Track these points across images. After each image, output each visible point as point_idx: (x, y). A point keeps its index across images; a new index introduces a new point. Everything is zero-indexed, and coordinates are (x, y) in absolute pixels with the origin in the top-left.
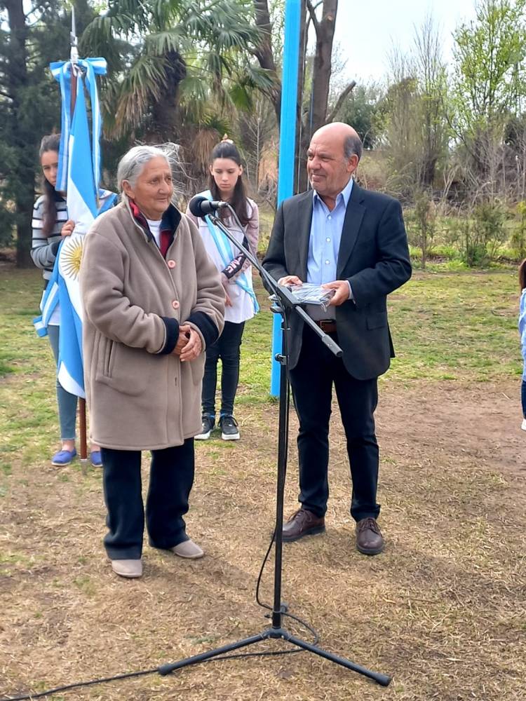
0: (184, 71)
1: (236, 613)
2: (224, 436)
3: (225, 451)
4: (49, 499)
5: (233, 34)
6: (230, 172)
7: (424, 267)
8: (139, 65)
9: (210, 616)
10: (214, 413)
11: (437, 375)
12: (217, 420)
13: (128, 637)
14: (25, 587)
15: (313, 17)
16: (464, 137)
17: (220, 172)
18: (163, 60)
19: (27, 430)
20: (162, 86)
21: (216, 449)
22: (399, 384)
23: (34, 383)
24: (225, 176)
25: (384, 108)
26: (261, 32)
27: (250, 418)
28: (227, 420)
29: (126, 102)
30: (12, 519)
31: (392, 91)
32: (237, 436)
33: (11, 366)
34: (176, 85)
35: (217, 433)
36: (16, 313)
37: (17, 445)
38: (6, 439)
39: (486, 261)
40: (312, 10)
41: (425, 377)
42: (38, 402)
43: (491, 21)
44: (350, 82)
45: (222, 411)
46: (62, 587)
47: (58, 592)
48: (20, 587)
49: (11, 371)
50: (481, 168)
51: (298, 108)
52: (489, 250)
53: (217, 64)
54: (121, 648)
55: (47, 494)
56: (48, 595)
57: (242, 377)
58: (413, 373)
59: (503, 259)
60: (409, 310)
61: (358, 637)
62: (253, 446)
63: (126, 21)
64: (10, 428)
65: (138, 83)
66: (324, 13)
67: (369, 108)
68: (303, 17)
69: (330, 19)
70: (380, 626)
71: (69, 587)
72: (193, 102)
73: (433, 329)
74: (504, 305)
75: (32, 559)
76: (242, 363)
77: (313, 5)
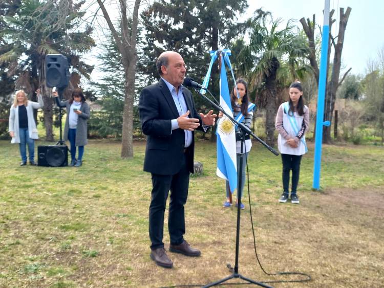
0: (279, 65)
1: (297, 266)
2: (293, 202)
3: (292, 207)
4: (221, 219)
6: (296, 93)
8: (261, 63)
9: (286, 265)
10: (288, 192)
12: (290, 195)
13: (252, 269)
14: (211, 248)
15: (333, 42)
17: (292, 93)
18: (271, 61)
19: (213, 195)
20: (270, 71)
21: (289, 206)
23: (216, 179)
24: (294, 95)
25: (363, 83)
26: (310, 49)
27: (304, 196)
28: (294, 195)
29: (255, 78)
30: (206, 225)
31: (368, 76)
32: (298, 202)
33: (208, 174)
34: (275, 70)
35: (289, 201)
36: (211, 157)
37: (209, 200)
38: (205, 198)
40: (333, 39)
42: (217, 186)
45: (292, 192)
46: (225, 249)
47: (223, 250)
48: (209, 247)
49: (208, 175)
53: (292, 62)
54: (248, 273)
55: (220, 217)
56: (220, 251)
57: (300, 181)
58: (378, 183)
60: (376, 160)
61: (353, 280)
62: (305, 206)
63: (257, 47)
64: (207, 194)
65: (260, 70)
66: (338, 41)
67: (357, 84)
68: (329, 43)
69: (341, 43)
70: (363, 277)
71: (228, 249)
72: (282, 78)
75: (214, 238)
76: (300, 176)
77: (334, 38)
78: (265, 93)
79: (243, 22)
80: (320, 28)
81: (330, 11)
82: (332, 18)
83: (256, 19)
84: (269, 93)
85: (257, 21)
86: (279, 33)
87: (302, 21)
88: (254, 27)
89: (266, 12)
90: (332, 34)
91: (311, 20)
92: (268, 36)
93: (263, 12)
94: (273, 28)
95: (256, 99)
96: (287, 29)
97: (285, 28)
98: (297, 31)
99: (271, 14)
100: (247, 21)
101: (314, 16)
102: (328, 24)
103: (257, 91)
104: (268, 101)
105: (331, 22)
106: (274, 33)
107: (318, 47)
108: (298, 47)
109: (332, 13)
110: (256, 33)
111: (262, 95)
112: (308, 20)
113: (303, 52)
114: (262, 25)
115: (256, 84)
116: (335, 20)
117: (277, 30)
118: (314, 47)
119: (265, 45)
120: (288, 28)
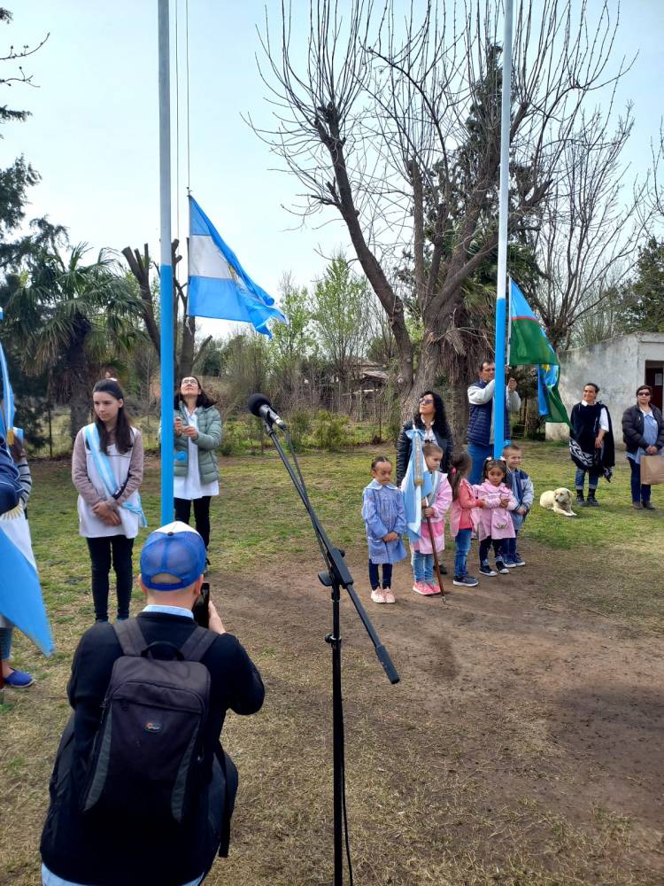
0: (89, 327)
5: (124, 302)
7: (263, 454)
11: (290, 548)
15: (181, 293)
16: (276, 369)
17: (99, 403)
18: (72, 319)
20: (71, 337)
22: (263, 560)
24: (101, 407)
25: (227, 353)
26: (144, 303)
29: (43, 348)
31: (231, 342)
34: (83, 336)
39: (301, 448)
40: (180, 289)
41: (282, 550)
43: (288, 303)
44: (207, 337)
50: (289, 389)
51: (175, 352)
52: (302, 441)
53: (114, 323)
59: (311, 446)
65: (52, 334)
67: (218, 353)
68: (175, 293)
72: (96, 348)
73: (278, 503)
74: (320, 481)
77: (181, 285)
78: (66, 377)
79: (13, 243)
80: (158, 268)
81: (172, 241)
82: (176, 253)
83: (39, 240)
84: (74, 375)
85: (42, 244)
86: (86, 270)
87: (127, 252)
88: (35, 253)
89: (55, 225)
90: (177, 279)
91: (142, 252)
92: (65, 273)
93: (51, 227)
94: (74, 260)
95: (49, 387)
96: (100, 263)
97: (96, 262)
98: (120, 269)
99: (64, 230)
100: (20, 241)
101: (146, 246)
102: (169, 263)
103: (51, 372)
104: (73, 391)
105: (176, 260)
106: (77, 268)
107: (157, 297)
108: (123, 297)
109: (175, 244)
110: (42, 264)
111: (60, 380)
112: (137, 252)
113: (132, 306)
114: (51, 251)
115: (46, 360)
116: (180, 258)
117: (81, 263)
118: (151, 298)
119: (60, 288)
120: (102, 263)
